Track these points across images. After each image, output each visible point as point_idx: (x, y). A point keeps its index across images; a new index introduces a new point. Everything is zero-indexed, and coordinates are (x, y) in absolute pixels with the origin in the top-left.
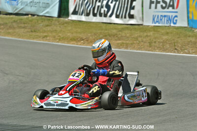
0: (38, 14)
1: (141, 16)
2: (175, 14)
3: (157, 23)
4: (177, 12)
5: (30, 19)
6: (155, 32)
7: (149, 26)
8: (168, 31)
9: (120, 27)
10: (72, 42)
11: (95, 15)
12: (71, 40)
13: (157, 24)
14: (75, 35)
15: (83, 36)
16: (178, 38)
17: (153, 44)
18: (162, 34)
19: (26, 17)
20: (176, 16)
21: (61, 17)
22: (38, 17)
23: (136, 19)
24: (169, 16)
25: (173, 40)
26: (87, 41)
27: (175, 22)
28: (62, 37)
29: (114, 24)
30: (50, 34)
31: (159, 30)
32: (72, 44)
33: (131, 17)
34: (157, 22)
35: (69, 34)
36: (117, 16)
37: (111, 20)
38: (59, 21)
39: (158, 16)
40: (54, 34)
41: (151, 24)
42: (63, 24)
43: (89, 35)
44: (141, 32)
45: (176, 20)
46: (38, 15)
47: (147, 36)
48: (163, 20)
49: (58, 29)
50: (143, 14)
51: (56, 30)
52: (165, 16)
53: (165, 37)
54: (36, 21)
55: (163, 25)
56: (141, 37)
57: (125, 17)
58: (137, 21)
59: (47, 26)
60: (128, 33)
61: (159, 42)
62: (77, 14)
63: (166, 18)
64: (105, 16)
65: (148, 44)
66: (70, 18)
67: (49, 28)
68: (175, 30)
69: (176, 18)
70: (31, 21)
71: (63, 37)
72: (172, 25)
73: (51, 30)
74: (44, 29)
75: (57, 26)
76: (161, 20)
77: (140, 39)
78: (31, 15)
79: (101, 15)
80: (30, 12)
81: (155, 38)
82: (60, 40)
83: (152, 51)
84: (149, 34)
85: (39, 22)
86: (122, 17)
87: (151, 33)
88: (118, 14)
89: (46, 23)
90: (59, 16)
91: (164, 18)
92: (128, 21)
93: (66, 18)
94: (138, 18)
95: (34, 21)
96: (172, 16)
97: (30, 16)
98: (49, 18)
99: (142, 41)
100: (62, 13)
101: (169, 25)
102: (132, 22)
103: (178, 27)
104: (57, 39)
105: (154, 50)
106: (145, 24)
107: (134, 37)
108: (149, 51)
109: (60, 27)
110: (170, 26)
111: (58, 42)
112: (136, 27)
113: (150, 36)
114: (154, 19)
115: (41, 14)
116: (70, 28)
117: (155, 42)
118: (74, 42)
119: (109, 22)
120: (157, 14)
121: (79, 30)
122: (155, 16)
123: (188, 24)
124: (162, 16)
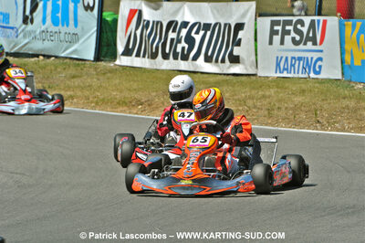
0: (57, 54)
1: (253, 58)
2: (319, 55)
3: (285, 72)
4: (322, 51)
5: (42, 63)
6: (279, 90)
7: (268, 77)
8: (304, 86)
9: (212, 79)
11: (165, 56)
12: (118, 103)
13: (285, 74)
14: (127, 94)
15: (142, 97)
16: (323, 100)
17: (276, 112)
18: (293, 94)
19: (33, 60)
20: (320, 59)
21: (102, 61)
22: (57, 61)
23: (243, 64)
24: (307, 58)
25: (314, 104)
26: (149, 105)
27: (318, 69)
28: (101, 97)
29: (202, 73)
30: (79, 93)
31: (287, 85)
33: (235, 60)
34: (284, 69)
36: (208, 59)
37: (197, 66)
38: (96, 69)
39: (287, 58)
40: (87, 93)
41: (273, 74)
42: (104, 74)
43: (154, 94)
44: (254, 88)
45: (320, 67)
46: (56, 57)
47: (264, 96)
48: (296, 66)
49: (95, 82)
50: (256, 55)
51: (89, 86)
52: (300, 59)
53: (298, 99)
54: (53, 68)
55: (296, 75)
56: (253, 99)
57: (223, 61)
58: (246, 69)
59: (74, 77)
60: (227, 92)
61: (286, 108)
62: (131, 55)
63: (302, 62)
64: (185, 58)
65: (266, 113)
66: (117, 62)
67: (77, 82)
68: (317, 85)
69: (319, 63)
70: (43, 68)
71: (103, 99)
72: (312, 75)
73: (82, 84)
74: (68, 82)
75: (92, 78)
76: (294, 66)
77: (250, 103)
78: (44, 56)
80: (42, 50)
81: (279, 101)
82: (97, 103)
83: (273, 125)
84: (267, 93)
85: (59, 70)
86: (217, 61)
87: (272, 91)
88: (209, 54)
89: (72, 71)
90: (98, 58)
91: (297, 62)
92: (229, 68)
93: (110, 61)
94: (246, 62)
95: (49, 68)
96: (312, 58)
97: (41, 58)
98: (77, 62)
99: (255, 107)
100: (103, 53)
101: (306, 76)
102: (237, 69)
103: (323, 79)
104: (92, 102)
105: (277, 123)
106: (260, 73)
107: (239, 100)
108: (266, 125)
109: (98, 79)
110: (309, 77)
111: (93, 108)
112: (244, 78)
113: (269, 97)
114: (278, 65)
115: (63, 55)
116: (117, 81)
117: (279, 108)
118: (125, 108)
119: (192, 69)
120: (284, 55)
121: (135, 86)
122: (282, 58)
123: (343, 74)
124: (294, 58)
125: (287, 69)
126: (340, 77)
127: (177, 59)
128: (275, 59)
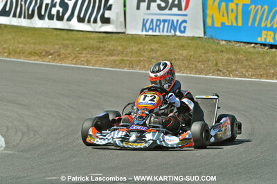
1: (123, 19)
2: (184, 18)
3: (151, 31)
4: (186, 15)
10: (33, 58)
11: (41, 17)
12: (30, 53)
20: (185, 21)
23: (113, 24)
24: (173, 21)
26: (59, 56)
27: (182, 29)
32: (35, 60)
33: (106, 21)
34: (150, 29)
35: (20, 46)
36: (81, 20)
39: (152, 21)
45: (185, 27)
48: (161, 26)
52: (165, 21)
57: (95, 21)
58: (116, 28)
63: (166, 24)
64: (60, 18)
69: (184, 24)
72: (178, 33)
76: (159, 26)
79: (51, 17)
86: (89, 21)
88: (81, 16)
91: (162, 24)
92: (101, 27)
96: (177, 21)
103: (188, 37)
106: (130, 31)
110: (175, 35)
114: (144, 25)
119: (67, 28)
120: (150, 17)
122: (148, 20)
123: (205, 33)
124: (159, 20)
125: (152, 29)
126: (202, 35)
127: (53, 19)
128: (142, 20)
